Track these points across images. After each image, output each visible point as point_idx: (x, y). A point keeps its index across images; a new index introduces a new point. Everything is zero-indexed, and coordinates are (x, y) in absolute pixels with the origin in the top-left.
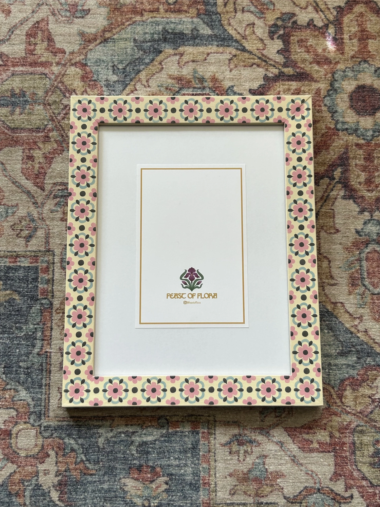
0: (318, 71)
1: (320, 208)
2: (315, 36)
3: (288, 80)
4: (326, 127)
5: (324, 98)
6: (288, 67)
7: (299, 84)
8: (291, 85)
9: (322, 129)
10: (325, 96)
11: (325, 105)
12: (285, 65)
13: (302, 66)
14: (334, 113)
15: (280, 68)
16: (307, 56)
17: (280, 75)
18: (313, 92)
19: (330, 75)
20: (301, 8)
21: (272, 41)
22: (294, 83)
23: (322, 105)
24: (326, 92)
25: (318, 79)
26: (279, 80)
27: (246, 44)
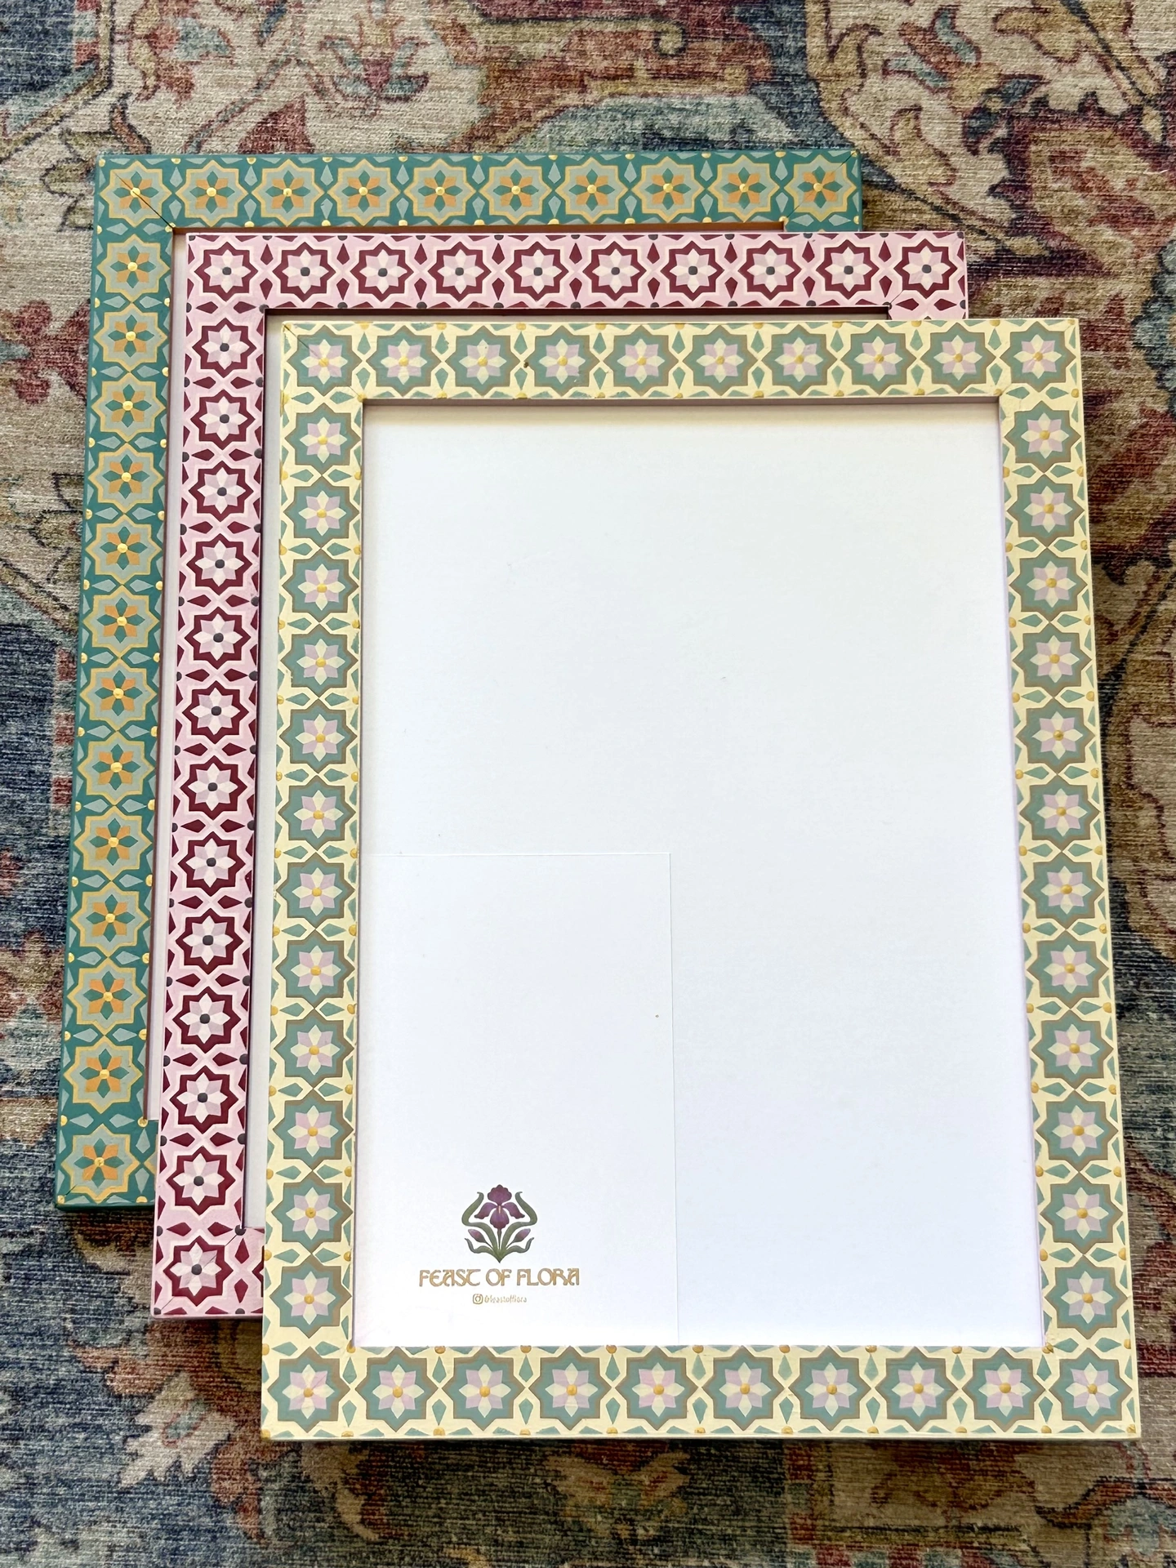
0: (1113, 246)
1: (1129, 651)
2: (1104, 142)
3: (1025, 273)
4: (1142, 411)
5: (1134, 323)
6: (1024, 234)
7: (1059, 283)
8: (1034, 287)
9: (1129, 417)
10: (1138, 319)
11: (1138, 346)
12: (1016, 229)
13: (1067, 230)
14: (1165, 367)
15: (1000, 236)
16: (1081, 202)
17: (999, 259)
18: (1101, 308)
19: (1150, 256)
20: (1060, 60)
21: (972, 159)
22: (1042, 282)
23: (1129, 344)
24: (1139, 307)
25: (1114, 269)
26: (996, 274)
27: (896, 170)
